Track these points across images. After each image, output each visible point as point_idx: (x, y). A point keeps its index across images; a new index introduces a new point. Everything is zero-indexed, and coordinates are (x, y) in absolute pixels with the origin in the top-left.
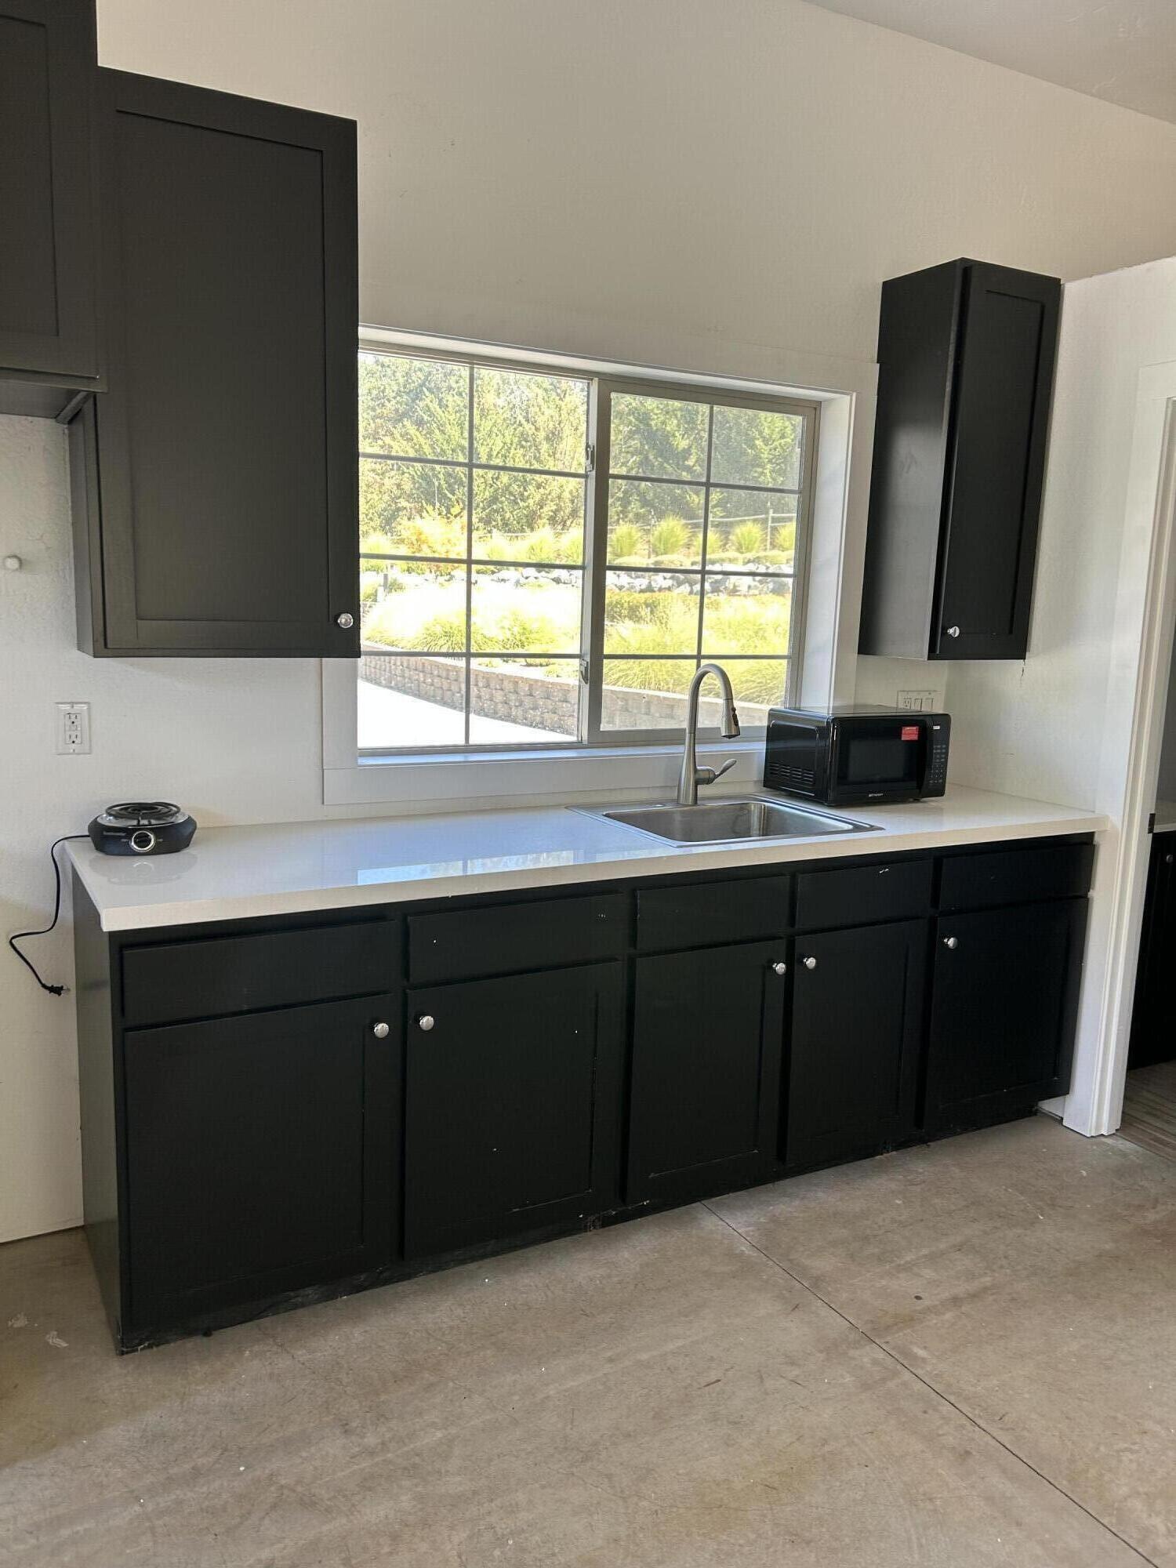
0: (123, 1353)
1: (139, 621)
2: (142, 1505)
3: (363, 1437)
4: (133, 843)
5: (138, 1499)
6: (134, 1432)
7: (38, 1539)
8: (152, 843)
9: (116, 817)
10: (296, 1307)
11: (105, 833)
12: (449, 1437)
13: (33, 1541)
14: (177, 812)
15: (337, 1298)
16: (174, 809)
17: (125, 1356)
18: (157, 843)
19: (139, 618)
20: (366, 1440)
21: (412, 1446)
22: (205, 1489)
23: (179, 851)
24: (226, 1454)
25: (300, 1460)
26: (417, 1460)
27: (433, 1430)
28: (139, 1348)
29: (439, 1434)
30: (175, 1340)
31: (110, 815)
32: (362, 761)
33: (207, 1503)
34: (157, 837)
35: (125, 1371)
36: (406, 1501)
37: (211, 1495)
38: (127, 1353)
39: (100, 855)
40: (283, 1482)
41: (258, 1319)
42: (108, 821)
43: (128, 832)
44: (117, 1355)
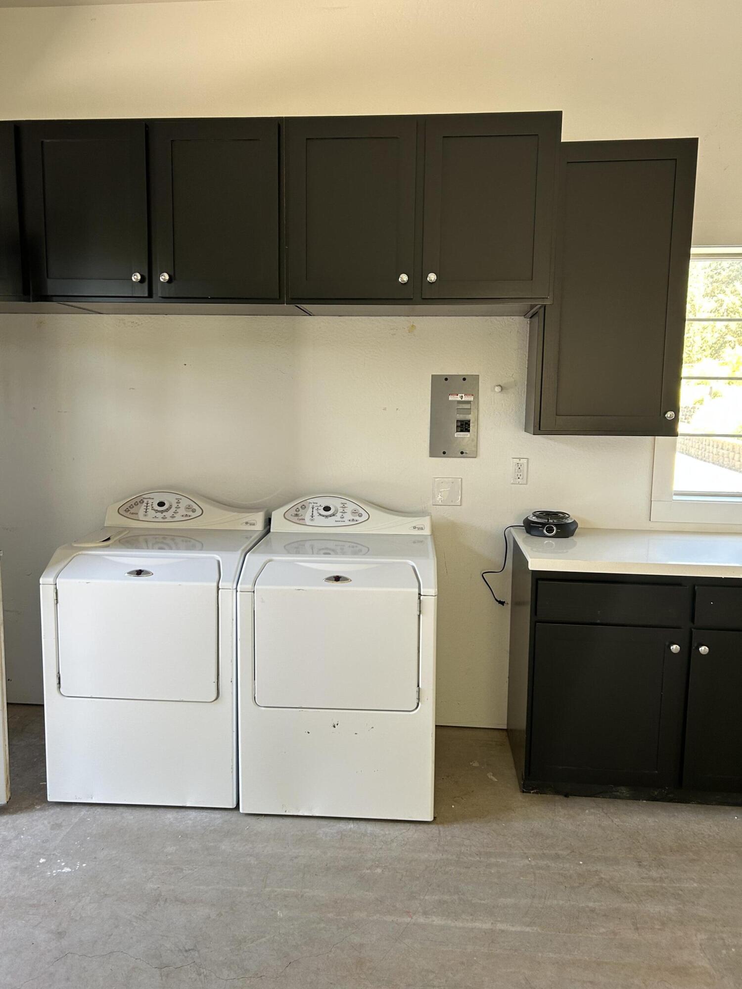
0: (523, 792)
1: (557, 417)
2: (530, 861)
3: (650, 871)
4: (545, 531)
5: (527, 858)
6: (528, 828)
7: (480, 858)
8: (555, 532)
9: (537, 517)
10: (616, 797)
11: (531, 525)
12: (702, 888)
13: (478, 858)
14: (568, 517)
15: (640, 800)
16: (567, 516)
17: (524, 794)
18: (557, 532)
19: (557, 415)
20: (651, 873)
21: (678, 885)
22: (561, 865)
23: (568, 537)
24: (573, 853)
25: (612, 870)
26: (680, 892)
27: (693, 882)
28: (532, 792)
29: (695, 885)
30: (550, 794)
31: (535, 516)
32: (675, 498)
33: (562, 871)
34: (557, 529)
35: (524, 800)
36: (671, 909)
37: (564, 869)
38: (526, 792)
39: (529, 535)
40: (603, 876)
41: (595, 797)
42: (534, 519)
43: (543, 525)
44: (521, 792)
